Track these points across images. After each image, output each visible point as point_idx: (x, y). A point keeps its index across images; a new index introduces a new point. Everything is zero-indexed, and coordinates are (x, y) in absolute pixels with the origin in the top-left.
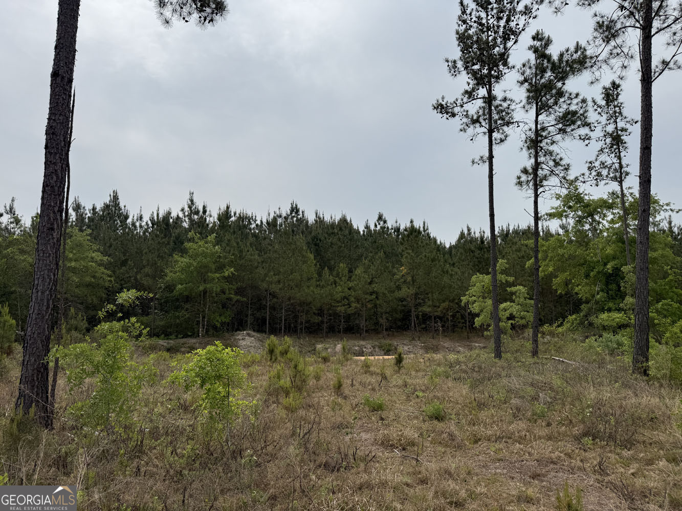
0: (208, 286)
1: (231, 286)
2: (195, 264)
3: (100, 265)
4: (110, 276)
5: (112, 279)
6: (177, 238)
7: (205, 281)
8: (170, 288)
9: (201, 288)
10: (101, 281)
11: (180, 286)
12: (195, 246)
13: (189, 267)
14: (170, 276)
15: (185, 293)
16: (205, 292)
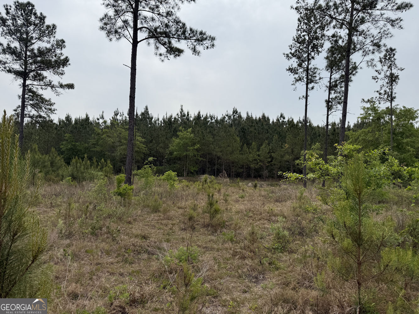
0: (188, 153)
1: (198, 153)
2: (182, 142)
3: (141, 143)
4: (145, 148)
5: (146, 149)
6: (175, 129)
7: (186, 151)
8: (171, 153)
9: (185, 154)
10: (141, 150)
11: (175, 153)
12: (182, 134)
13: (179, 144)
14: (171, 148)
15: (178, 156)
16: (186, 155)
